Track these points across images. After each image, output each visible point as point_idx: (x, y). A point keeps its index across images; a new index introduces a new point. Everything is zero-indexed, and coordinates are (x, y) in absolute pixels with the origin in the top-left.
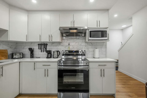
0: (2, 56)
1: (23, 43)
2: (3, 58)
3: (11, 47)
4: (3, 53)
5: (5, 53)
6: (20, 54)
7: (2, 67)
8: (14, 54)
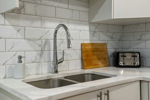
0: (99, 59)
1: (139, 24)
2: (100, 63)
3: (112, 37)
4: (100, 51)
5: (103, 51)
6: (134, 54)
7: (108, 92)
8: (120, 54)
